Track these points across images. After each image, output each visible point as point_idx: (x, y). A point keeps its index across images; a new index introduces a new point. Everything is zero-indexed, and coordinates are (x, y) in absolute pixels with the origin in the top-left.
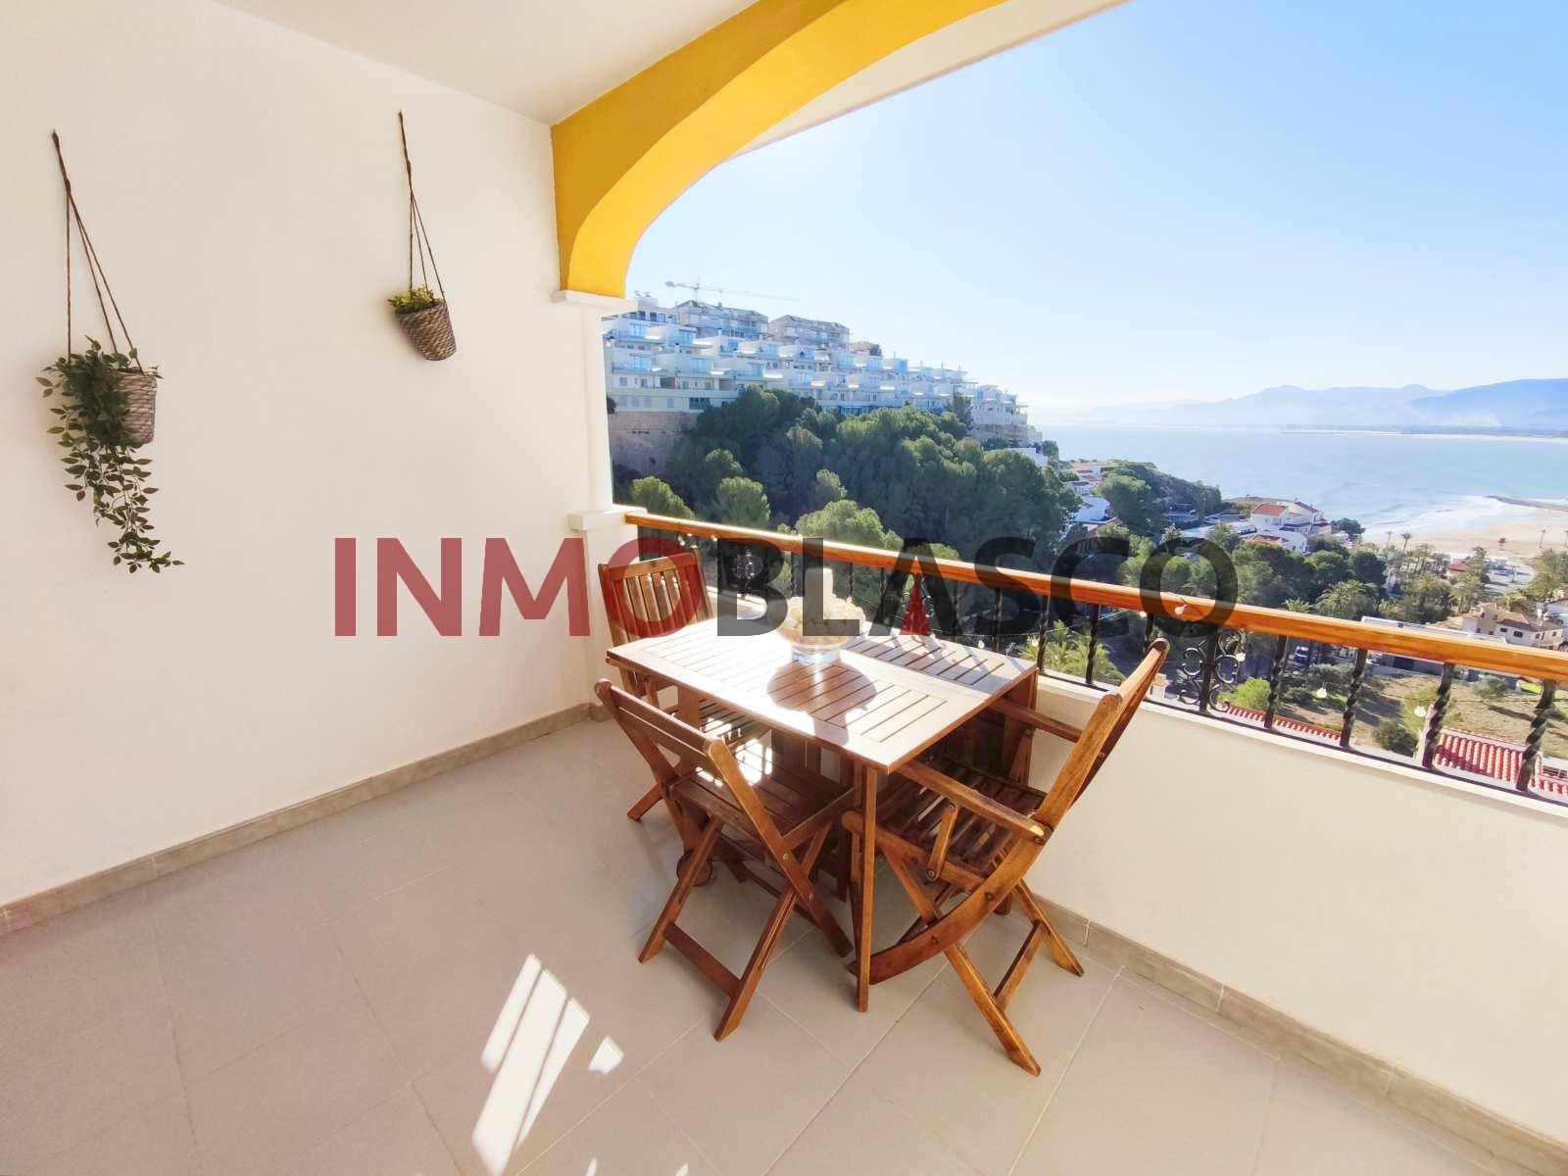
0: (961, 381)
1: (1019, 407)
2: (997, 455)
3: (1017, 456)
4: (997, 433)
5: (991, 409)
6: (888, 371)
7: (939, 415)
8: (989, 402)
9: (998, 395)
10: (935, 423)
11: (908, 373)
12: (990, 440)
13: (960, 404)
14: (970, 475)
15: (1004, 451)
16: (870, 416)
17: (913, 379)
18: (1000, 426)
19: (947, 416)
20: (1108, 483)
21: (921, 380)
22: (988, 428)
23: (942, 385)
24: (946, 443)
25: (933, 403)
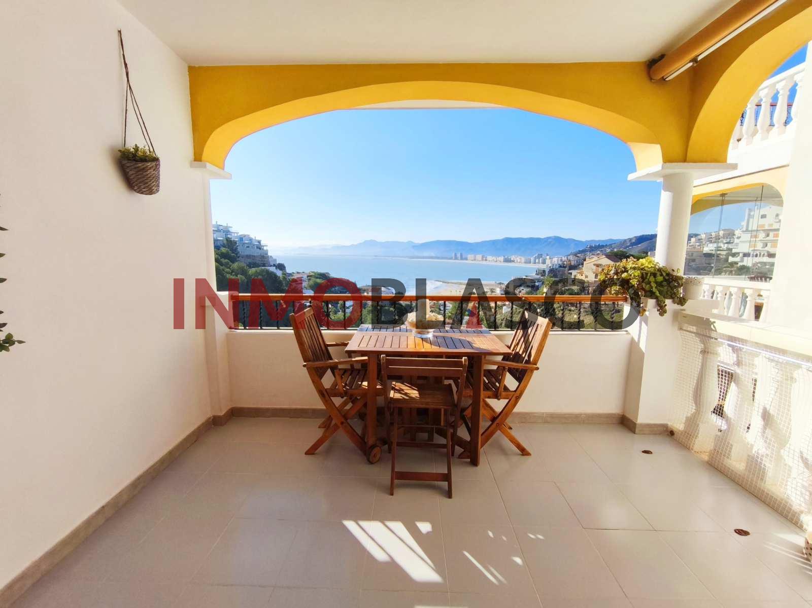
1: (263, 246)
3: (267, 271)
4: (253, 259)
5: (248, 247)
7: (218, 250)
8: (246, 243)
9: (251, 240)
12: (250, 263)
13: (230, 243)
14: (242, 282)
15: (260, 268)
18: (254, 256)
19: (224, 250)
20: (311, 282)
22: (248, 257)
23: (219, 233)
24: (226, 265)
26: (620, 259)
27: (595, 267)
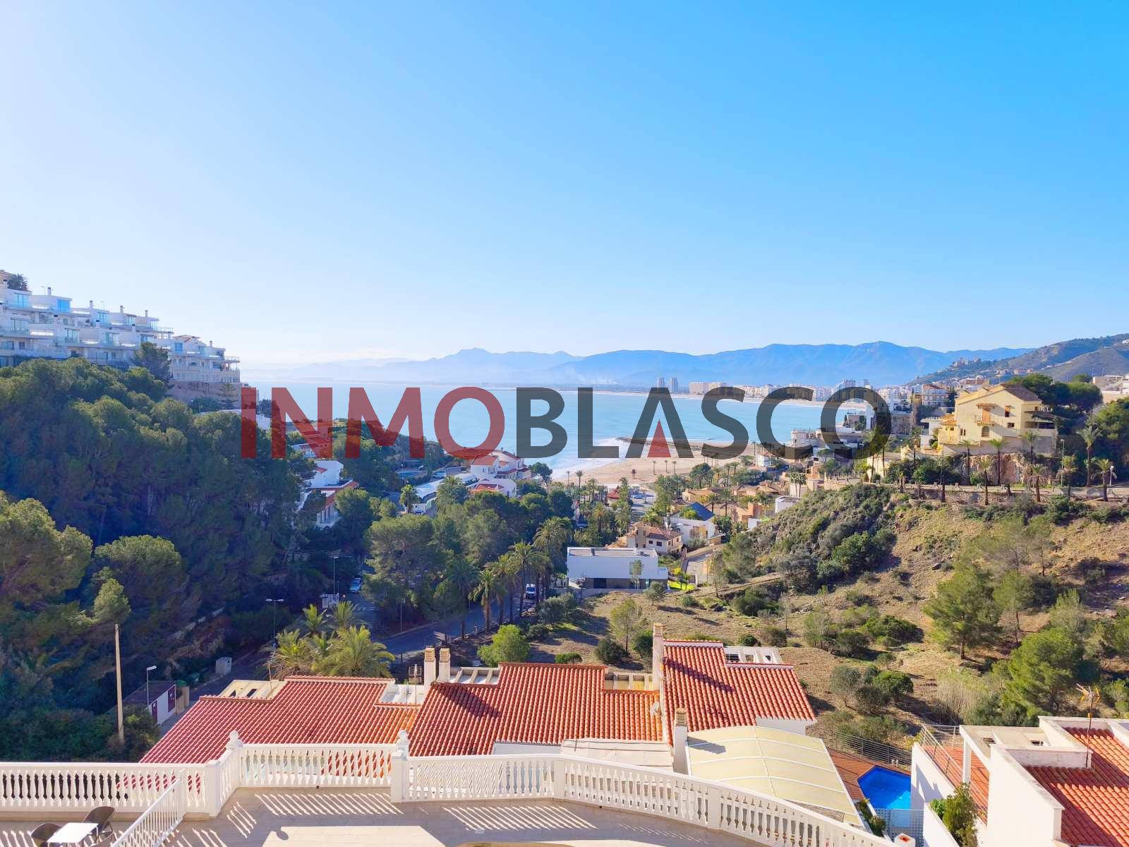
0: (150, 329)
1: (230, 362)
2: (211, 420)
3: (236, 420)
4: (205, 392)
5: (194, 364)
6: (40, 312)
7: (124, 370)
8: (190, 356)
9: (201, 347)
10: (120, 381)
11: (73, 316)
12: (196, 401)
13: (152, 356)
14: (177, 444)
15: (219, 412)
16: (18, 369)
17: (80, 323)
18: (208, 385)
19: (136, 371)
20: (339, 444)
21: (92, 325)
22: (194, 386)
23: (124, 334)
24: (140, 406)
25: (114, 355)
26: (1038, 393)
27: (981, 410)
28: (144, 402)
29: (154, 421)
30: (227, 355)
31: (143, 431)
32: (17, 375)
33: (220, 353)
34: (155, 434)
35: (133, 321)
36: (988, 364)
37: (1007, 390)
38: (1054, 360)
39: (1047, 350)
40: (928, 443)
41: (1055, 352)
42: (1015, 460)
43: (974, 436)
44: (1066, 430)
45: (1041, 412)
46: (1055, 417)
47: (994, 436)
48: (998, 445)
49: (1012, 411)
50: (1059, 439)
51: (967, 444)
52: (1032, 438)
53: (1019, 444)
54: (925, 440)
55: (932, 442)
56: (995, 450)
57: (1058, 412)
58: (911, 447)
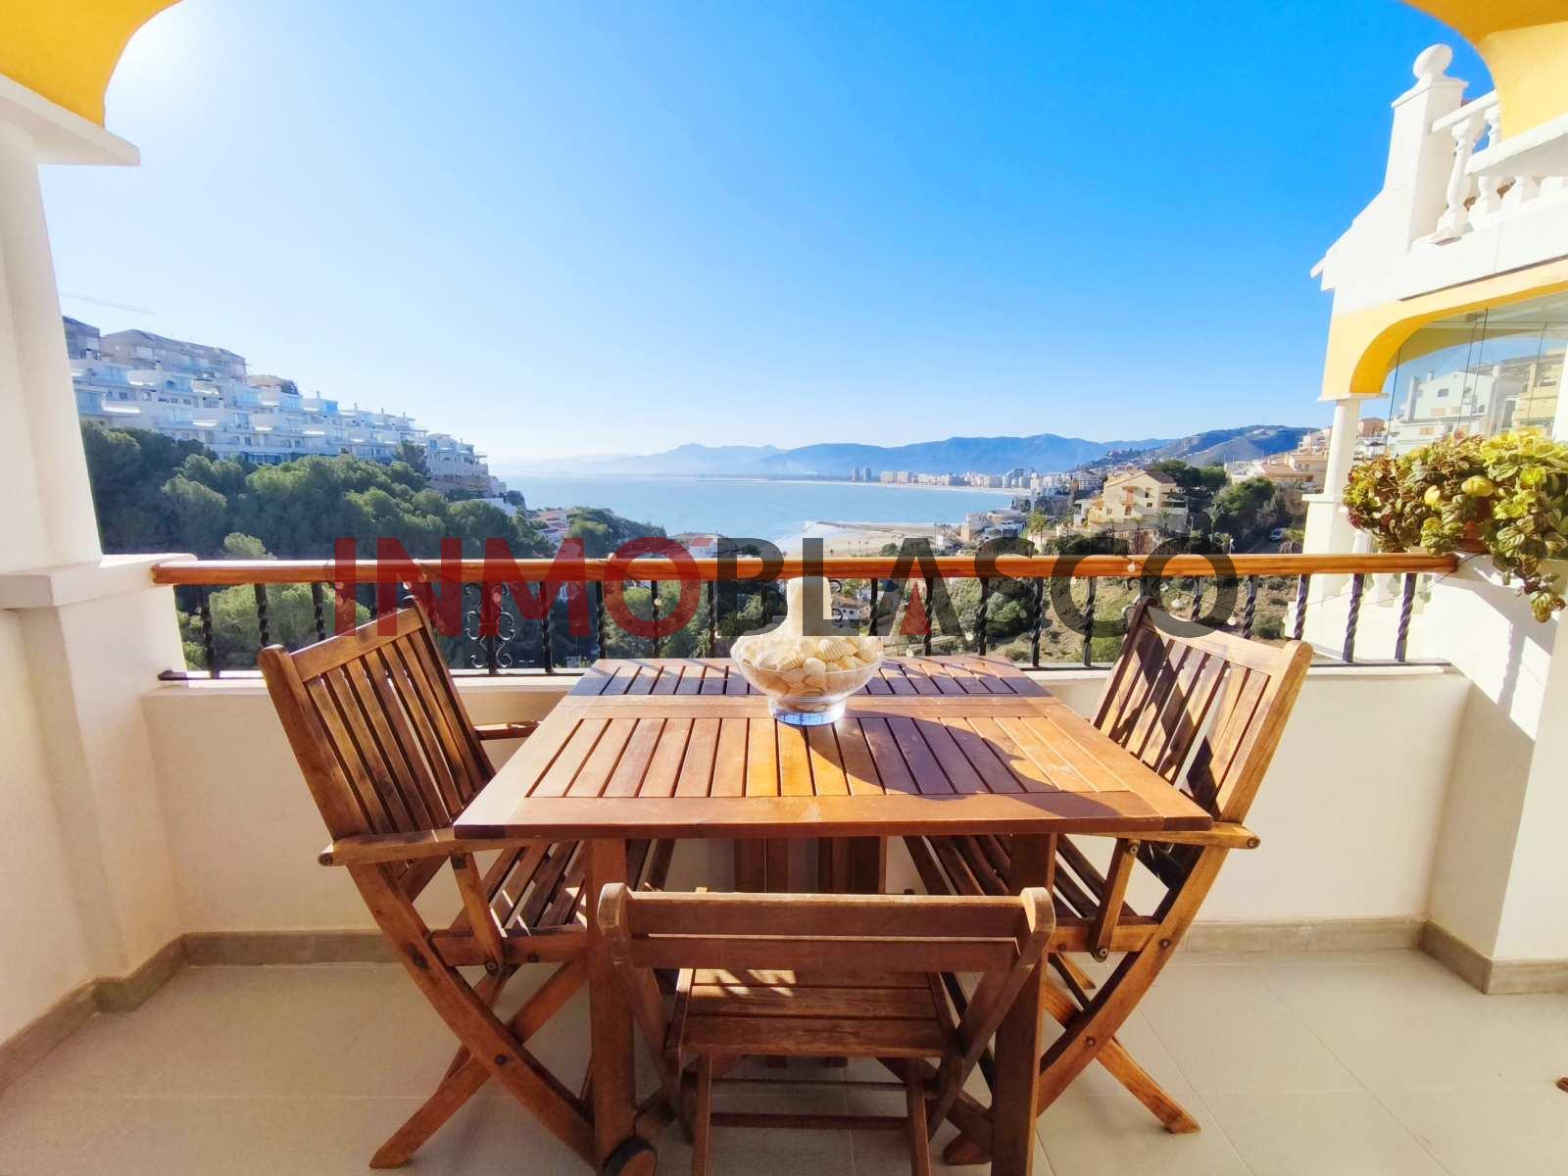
0: (408, 428)
1: (479, 457)
3: (486, 507)
4: (458, 484)
5: (447, 459)
6: (311, 413)
8: (443, 452)
9: (453, 444)
10: (385, 474)
11: (340, 417)
12: (452, 491)
13: (411, 452)
14: (435, 527)
15: (472, 501)
16: (295, 465)
17: (348, 423)
18: (460, 477)
19: (397, 465)
20: (576, 529)
21: (358, 425)
22: (448, 478)
24: (403, 495)
25: (378, 451)
26: (1173, 477)
27: (1125, 492)
28: (405, 492)
29: (415, 510)
30: (476, 451)
31: (407, 518)
32: (295, 470)
33: (470, 449)
34: (416, 520)
35: (393, 421)
36: (1138, 453)
37: (1149, 475)
38: (1193, 449)
39: (1189, 440)
40: (1080, 521)
41: (1195, 442)
42: (1151, 535)
43: (1119, 515)
44: (1195, 509)
45: (1176, 493)
46: (1187, 497)
47: (1135, 514)
48: (1138, 522)
49: (1151, 493)
50: (1189, 516)
51: (1112, 522)
52: (1166, 515)
53: (1155, 521)
54: (1077, 519)
55: (1083, 520)
56: (1134, 526)
57: (1190, 493)
58: (1066, 525)
